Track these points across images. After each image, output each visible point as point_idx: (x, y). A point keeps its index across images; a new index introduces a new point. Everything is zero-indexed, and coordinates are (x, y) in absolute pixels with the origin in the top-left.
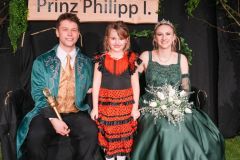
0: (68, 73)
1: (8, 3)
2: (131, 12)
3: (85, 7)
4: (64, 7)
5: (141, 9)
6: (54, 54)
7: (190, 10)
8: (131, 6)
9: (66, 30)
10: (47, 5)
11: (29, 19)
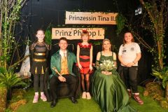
2: (93, 35)
3: (74, 33)
5: (97, 33)
7: (118, 34)
10: (59, 33)
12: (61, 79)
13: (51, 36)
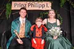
0: (22, 25)
1: (6, 5)
2: (43, 7)
3: (29, 5)
4: (22, 5)
5: (46, 6)
6: (18, 19)
7: (61, 6)
8: (43, 5)
9: (22, 12)
10: (17, 5)
11: (12, 9)
12: (20, 41)
13: (11, 8)
